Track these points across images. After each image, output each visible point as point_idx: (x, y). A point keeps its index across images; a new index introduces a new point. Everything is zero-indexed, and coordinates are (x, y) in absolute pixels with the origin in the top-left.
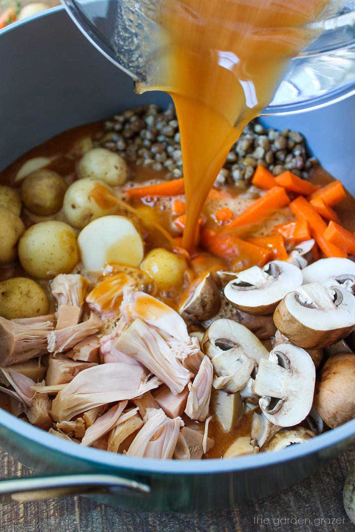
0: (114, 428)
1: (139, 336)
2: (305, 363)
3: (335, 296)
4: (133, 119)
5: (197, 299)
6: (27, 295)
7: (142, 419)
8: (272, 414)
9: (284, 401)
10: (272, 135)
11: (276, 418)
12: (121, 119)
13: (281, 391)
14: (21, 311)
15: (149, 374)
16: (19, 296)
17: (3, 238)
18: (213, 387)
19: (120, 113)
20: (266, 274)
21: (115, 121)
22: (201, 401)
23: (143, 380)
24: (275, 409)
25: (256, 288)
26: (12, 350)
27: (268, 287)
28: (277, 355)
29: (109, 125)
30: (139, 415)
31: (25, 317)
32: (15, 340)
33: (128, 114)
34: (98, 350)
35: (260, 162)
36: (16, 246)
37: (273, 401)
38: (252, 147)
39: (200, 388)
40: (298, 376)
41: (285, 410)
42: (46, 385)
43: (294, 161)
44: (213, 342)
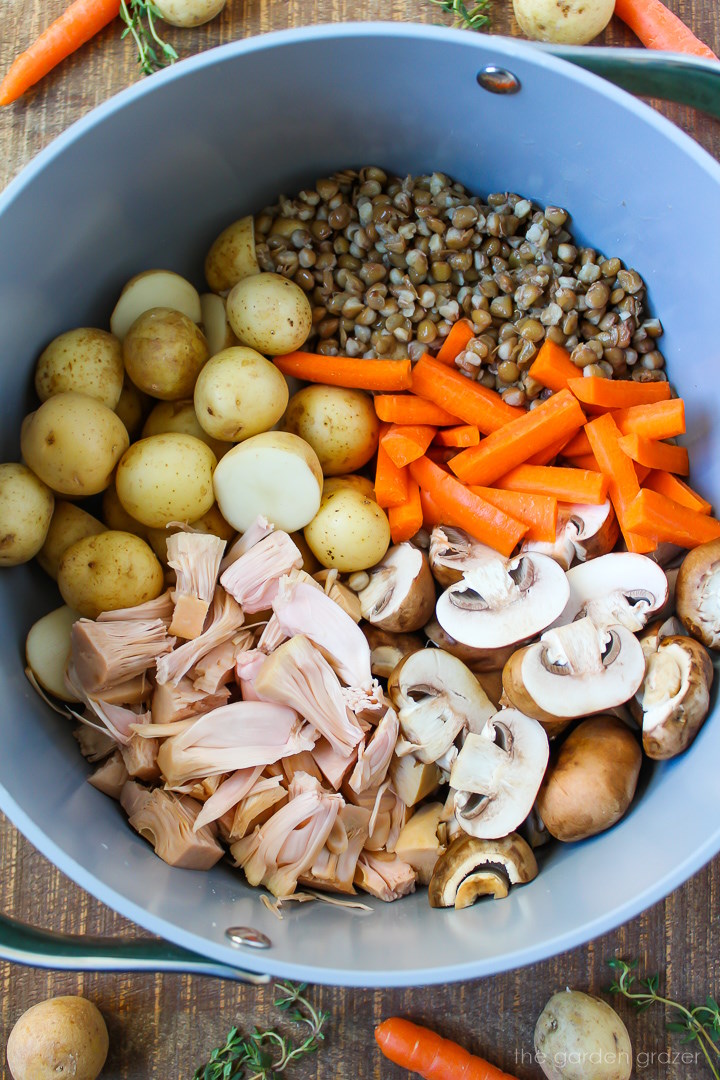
0: (246, 799)
1: (295, 665)
2: (535, 745)
3: (609, 646)
4: (335, 203)
5: (394, 615)
6: (128, 574)
7: (286, 789)
8: (467, 818)
9: (490, 801)
10: (588, 271)
11: (473, 825)
12: (313, 200)
13: (489, 784)
14: (117, 599)
15: (303, 722)
16: (116, 576)
17: (91, 471)
18: (394, 753)
19: (312, 188)
20: (511, 580)
21: (301, 203)
22: (375, 769)
23: (294, 731)
24: (475, 810)
25: (487, 609)
26: (104, 678)
27: (508, 608)
28: (497, 729)
29: (288, 209)
30: (284, 784)
31: (124, 607)
32: (108, 668)
33: (327, 191)
34: (233, 671)
35: (550, 332)
36: (114, 475)
37: (474, 799)
38: (544, 298)
39: (375, 757)
40: (521, 763)
41: (489, 813)
42: (153, 721)
43: (615, 332)
44: (404, 691)
